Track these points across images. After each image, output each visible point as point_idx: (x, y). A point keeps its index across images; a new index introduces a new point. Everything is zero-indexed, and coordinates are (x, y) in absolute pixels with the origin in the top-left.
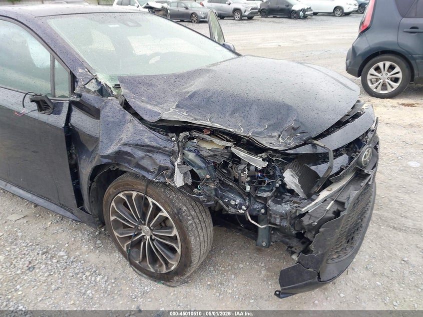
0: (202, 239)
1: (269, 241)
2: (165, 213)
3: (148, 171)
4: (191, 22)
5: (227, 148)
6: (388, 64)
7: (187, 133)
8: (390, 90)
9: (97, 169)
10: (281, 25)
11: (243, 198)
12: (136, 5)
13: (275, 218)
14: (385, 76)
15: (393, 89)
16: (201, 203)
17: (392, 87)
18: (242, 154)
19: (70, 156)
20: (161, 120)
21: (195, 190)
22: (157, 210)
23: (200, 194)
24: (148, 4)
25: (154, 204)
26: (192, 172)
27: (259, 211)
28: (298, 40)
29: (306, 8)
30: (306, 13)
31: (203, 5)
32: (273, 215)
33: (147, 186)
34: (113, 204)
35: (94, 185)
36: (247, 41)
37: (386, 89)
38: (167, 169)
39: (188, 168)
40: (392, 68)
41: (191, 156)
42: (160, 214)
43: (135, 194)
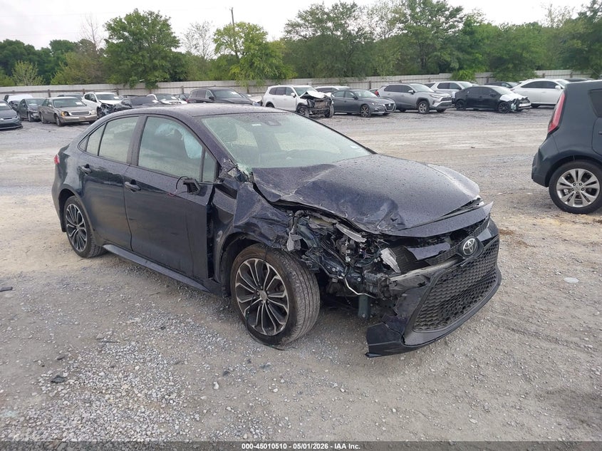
0: (307, 302)
1: (369, 313)
2: (278, 277)
3: (269, 239)
4: (360, 115)
5: (334, 224)
6: (581, 172)
7: (302, 211)
8: (586, 204)
9: (230, 238)
10: (482, 121)
11: (343, 266)
12: (293, 94)
13: (369, 286)
14: (579, 187)
15: (590, 203)
16: (308, 267)
17: (589, 201)
18: (345, 230)
19: (209, 231)
20: (280, 201)
21: (303, 256)
22: (273, 274)
23: (307, 260)
24: (307, 93)
25: (270, 268)
26: (302, 240)
27: (356, 279)
28: (501, 141)
29: (520, 99)
30: (520, 105)
31: (377, 94)
32: (367, 284)
33: (266, 254)
34: (239, 271)
35: (226, 255)
36: (430, 141)
37: (581, 203)
38: (283, 237)
39: (299, 237)
40: (586, 177)
41: (303, 229)
42: (275, 277)
43: (257, 260)
